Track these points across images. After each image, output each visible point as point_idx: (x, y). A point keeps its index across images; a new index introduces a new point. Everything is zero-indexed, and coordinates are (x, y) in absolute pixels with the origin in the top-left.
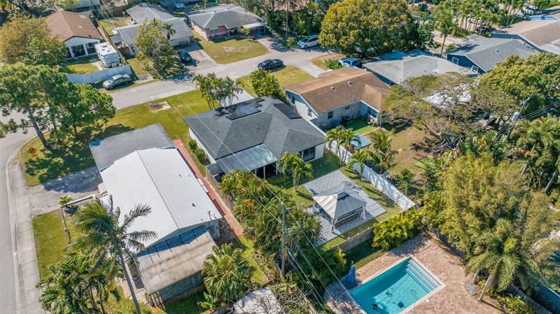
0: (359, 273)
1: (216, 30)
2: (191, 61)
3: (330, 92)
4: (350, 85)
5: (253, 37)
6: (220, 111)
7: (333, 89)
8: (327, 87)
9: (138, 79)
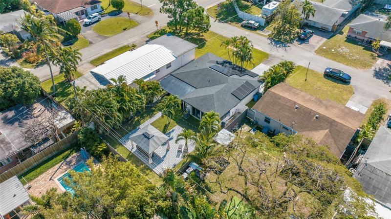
1: (359, 33)
2: (303, 40)
3: (290, 107)
4: (315, 118)
5: (381, 54)
6: (224, 63)
7: (296, 108)
8: (295, 103)
9: (262, 30)
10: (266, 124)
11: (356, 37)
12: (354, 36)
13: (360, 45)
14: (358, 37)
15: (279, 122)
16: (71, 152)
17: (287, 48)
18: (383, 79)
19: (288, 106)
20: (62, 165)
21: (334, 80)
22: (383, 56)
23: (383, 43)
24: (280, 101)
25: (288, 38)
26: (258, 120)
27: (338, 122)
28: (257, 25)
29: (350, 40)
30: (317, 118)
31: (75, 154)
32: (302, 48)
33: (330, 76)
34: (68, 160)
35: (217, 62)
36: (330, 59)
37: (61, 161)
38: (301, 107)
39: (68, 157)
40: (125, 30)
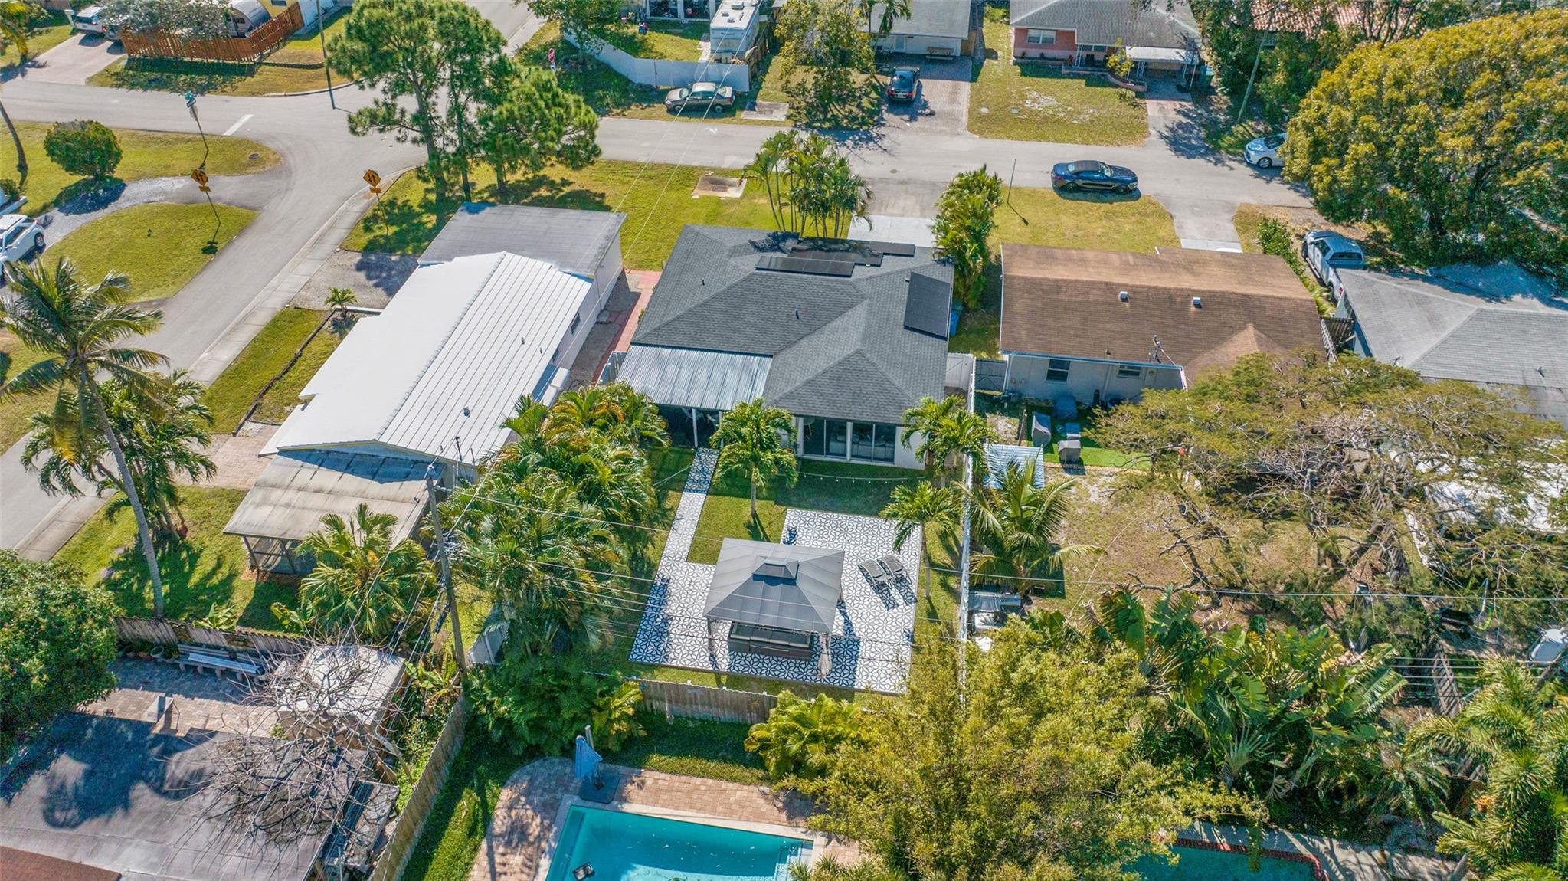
0: (649, 782)
1: (1048, 42)
2: (908, 104)
3: (1104, 303)
4: (1193, 309)
5: (1140, 88)
6: (777, 240)
7: (1125, 299)
8: (1111, 287)
9: (752, 108)
10: (1056, 385)
11: (1042, 56)
12: (1034, 52)
13: (1068, 76)
14: (1050, 53)
15: (1108, 358)
16: (481, 792)
17: (885, 143)
18: (1202, 156)
19: (1096, 303)
20: (498, 859)
21: (1093, 196)
22: (1148, 90)
23: (1135, 53)
24: (1065, 298)
25: (854, 109)
26: (1020, 387)
27: (1259, 296)
28: (728, 92)
29: (1034, 65)
30: (1198, 306)
31: (506, 795)
32: (924, 130)
33: (1078, 189)
34: (499, 824)
35: (753, 244)
36: (1029, 139)
37: (476, 849)
38: (1134, 290)
39: (487, 819)
40: (210, 249)
